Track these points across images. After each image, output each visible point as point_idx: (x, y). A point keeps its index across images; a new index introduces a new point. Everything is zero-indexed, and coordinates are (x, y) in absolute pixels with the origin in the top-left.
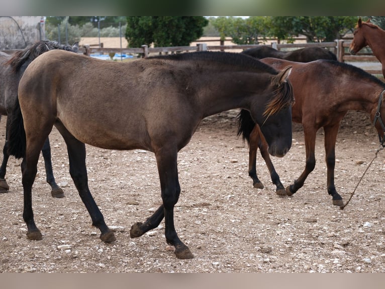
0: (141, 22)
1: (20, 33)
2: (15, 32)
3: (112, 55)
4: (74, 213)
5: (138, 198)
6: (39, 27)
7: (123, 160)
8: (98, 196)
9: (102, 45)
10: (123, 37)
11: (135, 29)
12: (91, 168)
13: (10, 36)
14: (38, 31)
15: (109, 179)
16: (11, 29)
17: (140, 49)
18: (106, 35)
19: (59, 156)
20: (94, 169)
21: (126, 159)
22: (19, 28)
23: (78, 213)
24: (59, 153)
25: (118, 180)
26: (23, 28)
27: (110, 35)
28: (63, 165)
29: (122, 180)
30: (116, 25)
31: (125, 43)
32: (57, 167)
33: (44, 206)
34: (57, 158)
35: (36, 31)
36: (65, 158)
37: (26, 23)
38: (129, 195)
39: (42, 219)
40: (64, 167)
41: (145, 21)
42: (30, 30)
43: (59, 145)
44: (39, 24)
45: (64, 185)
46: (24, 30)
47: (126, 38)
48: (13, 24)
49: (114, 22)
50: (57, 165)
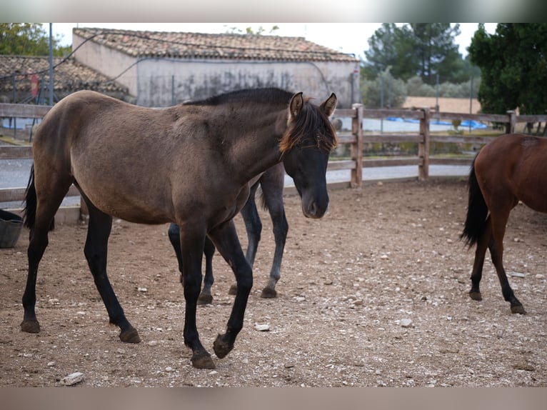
0: (503, 76)
1: (323, 87)
2: (317, 85)
3: (457, 124)
4: (429, 377)
5: (530, 359)
6: (351, 79)
7: (490, 287)
8: (463, 348)
9: (437, 108)
10: (475, 98)
11: (492, 87)
12: (442, 297)
13: (311, 90)
14: (350, 85)
15: (474, 319)
16: (312, 80)
17: (504, 116)
18: (440, 95)
19: (389, 273)
20: (447, 299)
21: (494, 286)
22: (323, 79)
23: (435, 377)
24: (389, 267)
25: (490, 322)
26: (329, 79)
27: (444, 95)
28: (398, 289)
29: (495, 322)
30: (455, 81)
31: (477, 107)
32: (389, 291)
33: (380, 359)
34: (387, 276)
35: (346, 85)
36: (398, 277)
37: (333, 74)
38: (515, 352)
39: (379, 382)
40: (399, 292)
41: (510, 75)
42: (339, 83)
43: (388, 255)
44: (352, 75)
45: (406, 325)
46: (330, 83)
47: (480, 100)
48: (316, 74)
49: (451, 76)
50: (387, 288)
